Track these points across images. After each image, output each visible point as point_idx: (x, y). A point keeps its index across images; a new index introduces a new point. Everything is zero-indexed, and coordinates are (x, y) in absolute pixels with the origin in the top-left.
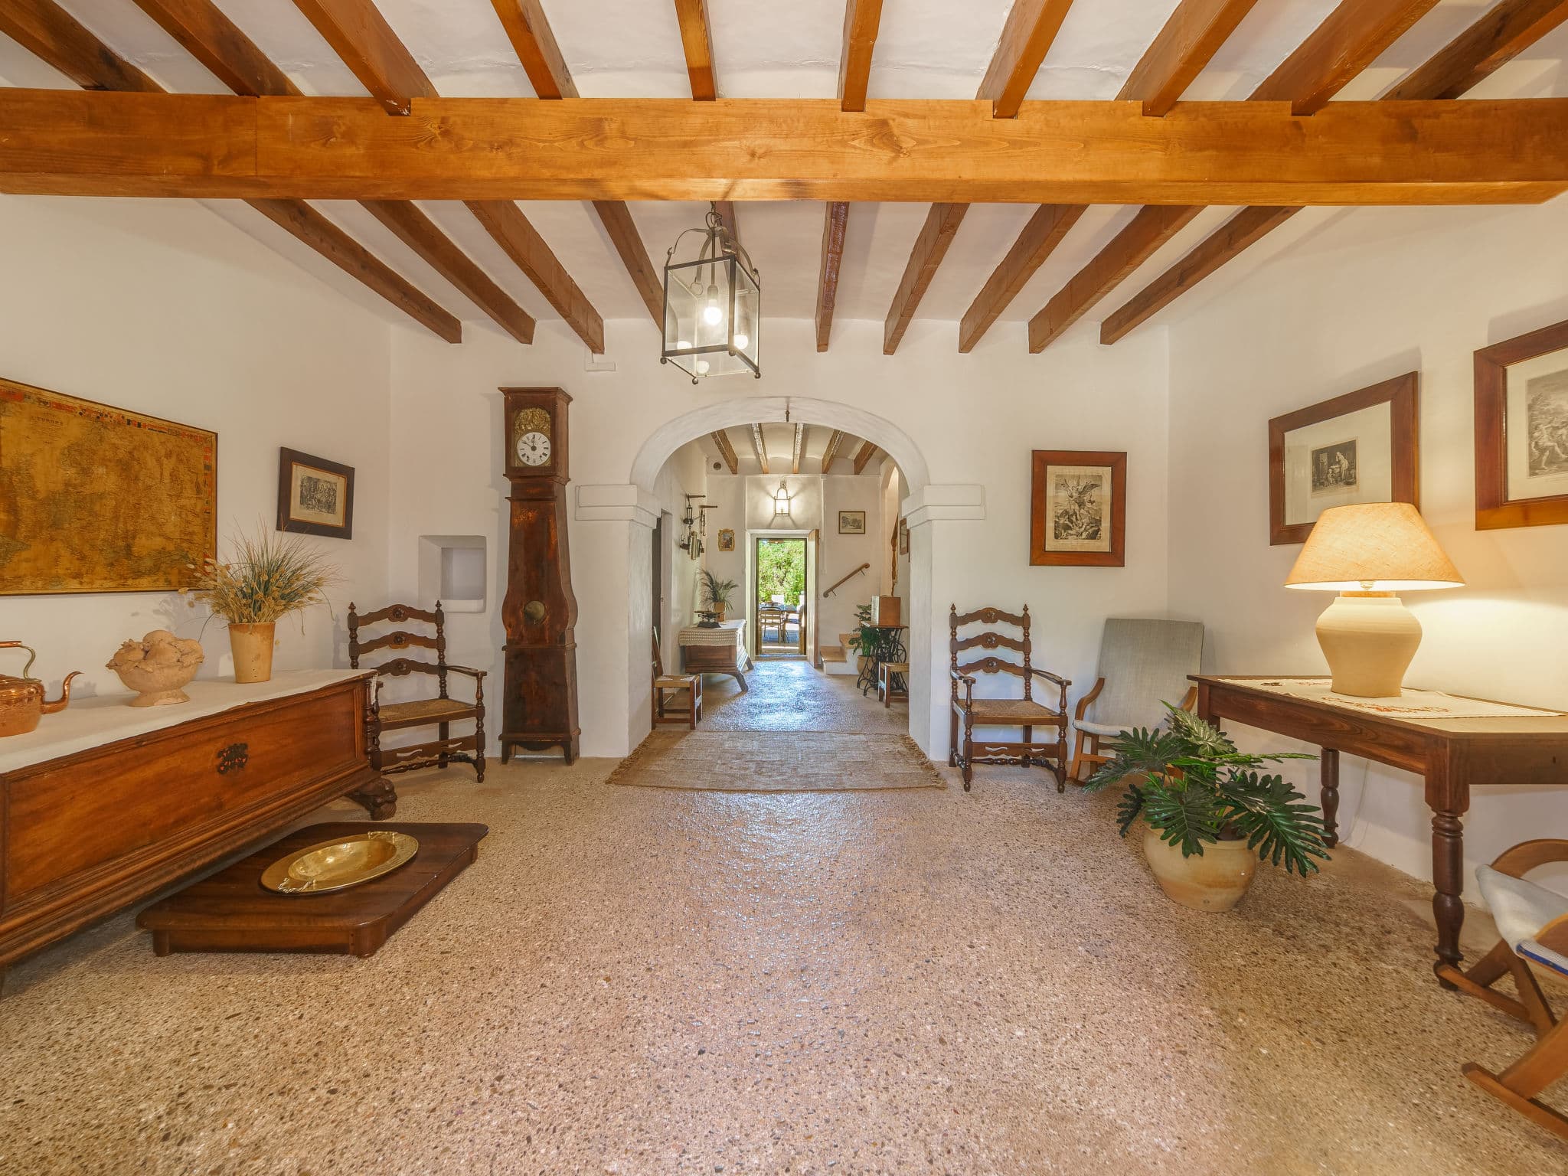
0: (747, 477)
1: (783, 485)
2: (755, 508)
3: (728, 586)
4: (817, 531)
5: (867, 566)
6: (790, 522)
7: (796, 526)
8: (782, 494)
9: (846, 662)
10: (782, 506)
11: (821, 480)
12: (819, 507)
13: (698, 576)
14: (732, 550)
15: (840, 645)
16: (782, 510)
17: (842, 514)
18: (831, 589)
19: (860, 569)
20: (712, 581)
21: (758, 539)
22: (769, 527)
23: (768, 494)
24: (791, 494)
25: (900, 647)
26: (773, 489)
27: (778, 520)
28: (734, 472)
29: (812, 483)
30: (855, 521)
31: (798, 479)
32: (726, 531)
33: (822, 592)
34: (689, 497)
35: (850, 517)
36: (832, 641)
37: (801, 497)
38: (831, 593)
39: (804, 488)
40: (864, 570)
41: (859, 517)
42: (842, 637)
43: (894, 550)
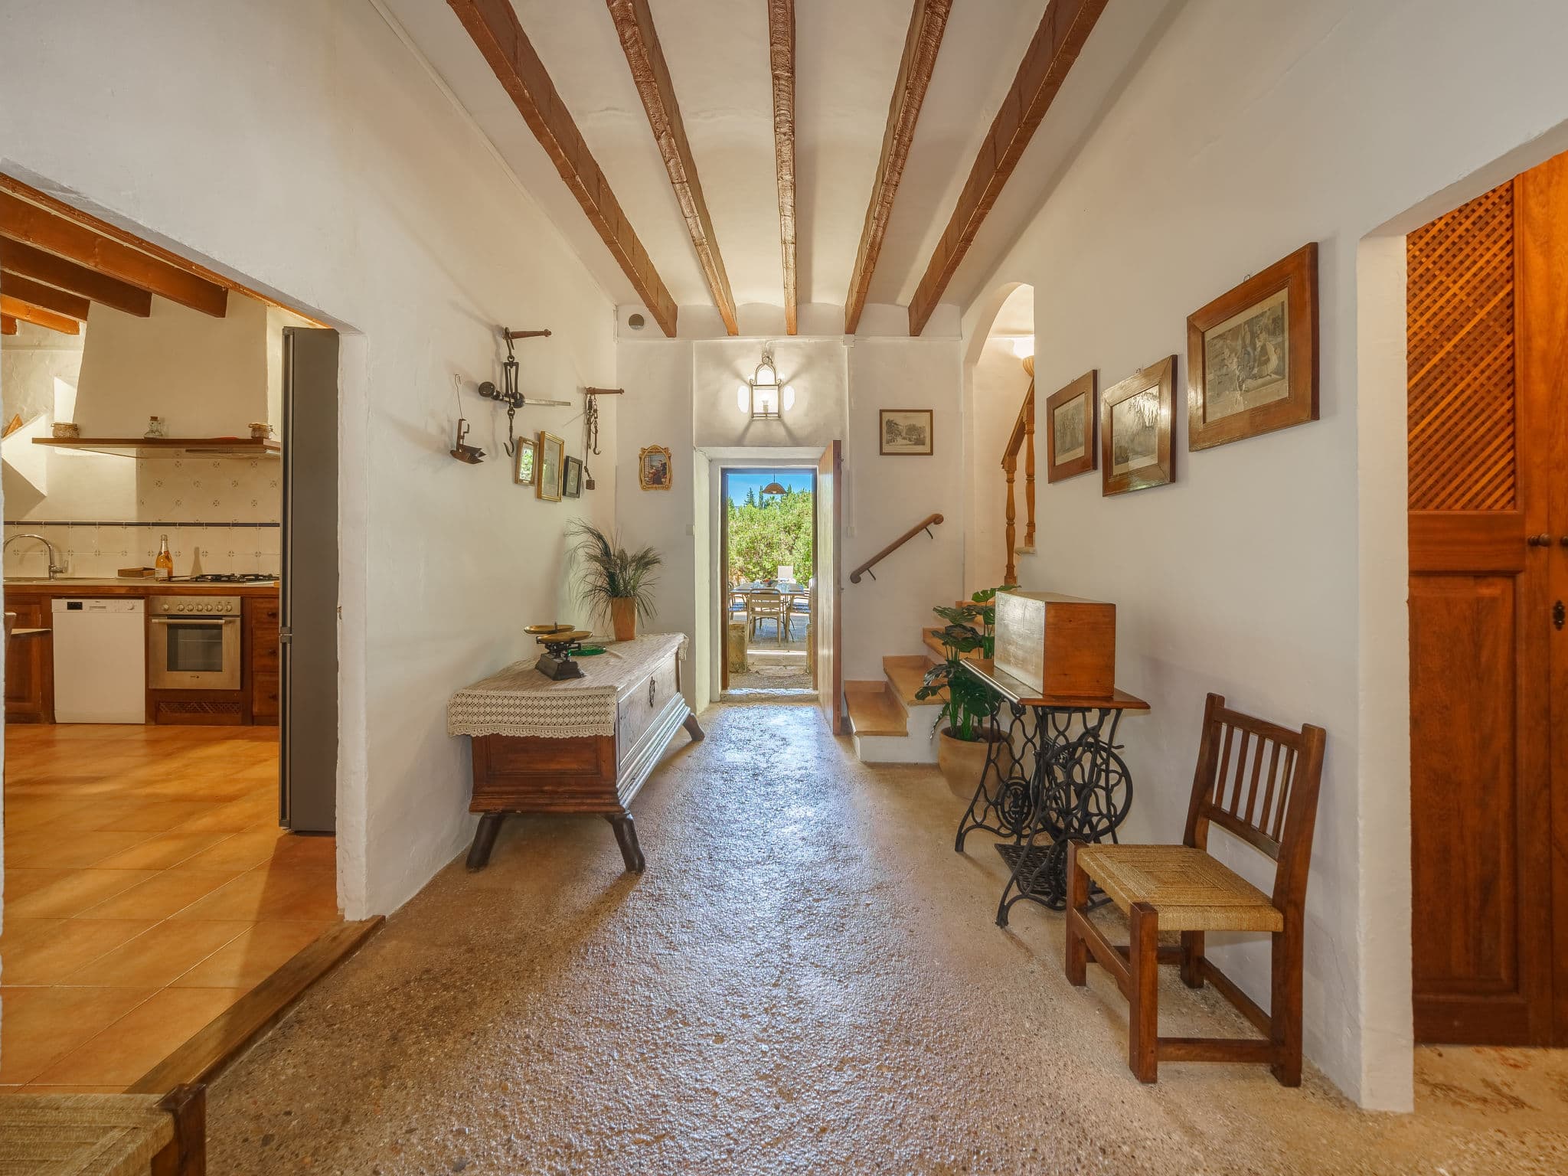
0: (695, 343)
1: (768, 359)
2: (712, 402)
3: (645, 561)
4: (837, 445)
5: (937, 519)
6: (782, 432)
7: (794, 440)
8: (766, 376)
9: (906, 735)
10: (766, 399)
11: (843, 347)
12: (839, 402)
13: (575, 541)
14: (667, 488)
15: (885, 679)
16: (766, 407)
17: (887, 416)
18: (867, 567)
19: (924, 526)
20: (606, 551)
21: (725, 472)
22: (739, 442)
23: (738, 375)
24: (782, 376)
25: (1114, 765)
26: (747, 366)
27: (758, 428)
28: (671, 333)
29: (826, 353)
30: (912, 429)
31: (797, 346)
32: (655, 451)
33: (847, 573)
34: (509, 336)
35: (902, 421)
36: (867, 671)
37: (802, 382)
38: (865, 576)
39: (809, 364)
40: (932, 527)
41: (922, 420)
42: (889, 664)
43: (1010, 481)
